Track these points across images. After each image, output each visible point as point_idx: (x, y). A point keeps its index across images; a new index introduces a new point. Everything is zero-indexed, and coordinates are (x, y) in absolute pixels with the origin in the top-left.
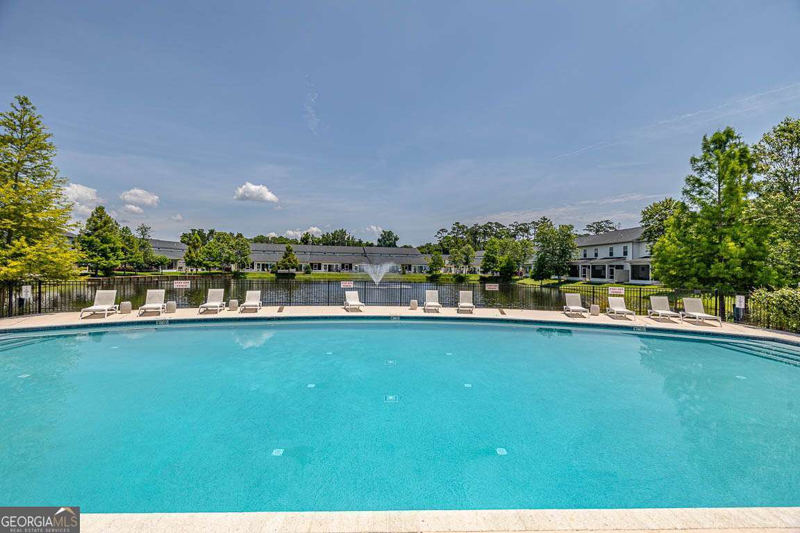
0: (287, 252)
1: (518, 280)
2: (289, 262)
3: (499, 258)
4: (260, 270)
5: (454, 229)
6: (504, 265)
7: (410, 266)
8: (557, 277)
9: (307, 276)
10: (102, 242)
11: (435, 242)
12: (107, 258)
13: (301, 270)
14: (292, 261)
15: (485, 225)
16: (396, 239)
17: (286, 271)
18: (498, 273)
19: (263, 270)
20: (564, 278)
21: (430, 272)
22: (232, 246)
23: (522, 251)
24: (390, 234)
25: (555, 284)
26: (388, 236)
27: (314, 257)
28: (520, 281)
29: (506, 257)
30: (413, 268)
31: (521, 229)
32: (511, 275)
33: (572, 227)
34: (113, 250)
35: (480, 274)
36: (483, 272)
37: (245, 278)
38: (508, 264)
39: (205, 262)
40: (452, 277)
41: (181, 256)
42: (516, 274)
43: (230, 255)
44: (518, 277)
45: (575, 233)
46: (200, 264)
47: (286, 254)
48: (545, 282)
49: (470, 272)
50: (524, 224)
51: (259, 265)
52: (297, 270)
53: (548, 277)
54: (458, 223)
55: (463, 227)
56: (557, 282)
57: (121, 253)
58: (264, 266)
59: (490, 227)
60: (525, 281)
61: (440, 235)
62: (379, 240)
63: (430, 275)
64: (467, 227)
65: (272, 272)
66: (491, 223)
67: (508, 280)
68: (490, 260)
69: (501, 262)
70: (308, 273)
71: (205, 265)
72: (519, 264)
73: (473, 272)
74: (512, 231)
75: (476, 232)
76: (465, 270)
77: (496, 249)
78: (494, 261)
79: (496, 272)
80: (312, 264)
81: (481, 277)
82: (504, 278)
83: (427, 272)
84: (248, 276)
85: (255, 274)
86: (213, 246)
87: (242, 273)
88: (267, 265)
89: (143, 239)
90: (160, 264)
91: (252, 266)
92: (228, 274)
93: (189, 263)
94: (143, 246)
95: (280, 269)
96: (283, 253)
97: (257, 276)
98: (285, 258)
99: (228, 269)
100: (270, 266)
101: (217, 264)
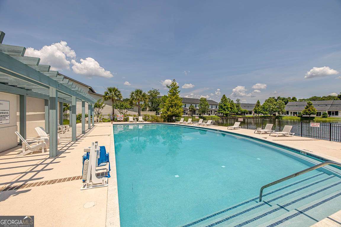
0: (308, 105)
4: (292, 115)
10: (224, 106)
12: (225, 111)
13: (320, 115)
14: (311, 110)
17: (308, 116)
19: (294, 115)
22: (275, 104)
34: (227, 108)
37: (281, 119)
39: (261, 112)
41: (252, 109)
43: (273, 108)
46: (259, 112)
47: (307, 107)
52: (317, 115)
57: (230, 109)
58: (295, 113)
65: (299, 116)
70: (325, 117)
80: (330, 112)
84: (283, 118)
85: (288, 117)
86: (265, 105)
87: (281, 117)
88: (296, 113)
89: (238, 104)
90: (244, 113)
91: (288, 113)
92: (274, 117)
93: (256, 112)
94: (238, 106)
95: (304, 114)
96: (305, 106)
97: (289, 118)
98: (306, 109)
99: (275, 115)
100: (297, 113)
101: (267, 112)
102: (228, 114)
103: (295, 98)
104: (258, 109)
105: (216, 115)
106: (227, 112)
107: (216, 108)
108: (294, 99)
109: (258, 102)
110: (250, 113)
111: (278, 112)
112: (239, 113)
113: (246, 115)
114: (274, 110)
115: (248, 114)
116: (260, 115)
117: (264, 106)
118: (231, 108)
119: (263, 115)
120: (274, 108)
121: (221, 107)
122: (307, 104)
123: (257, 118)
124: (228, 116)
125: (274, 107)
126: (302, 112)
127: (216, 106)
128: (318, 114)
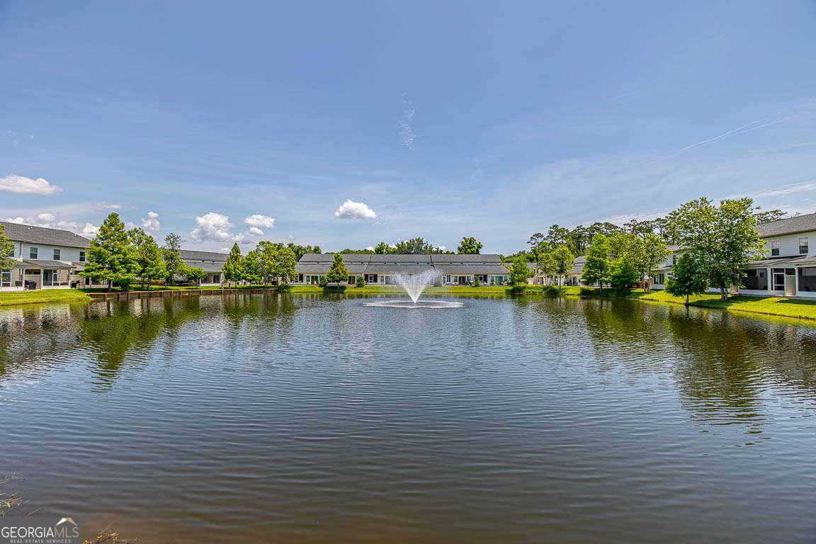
0: (335, 262)
1: (642, 294)
2: (337, 273)
3: (610, 262)
4: (310, 283)
5: (551, 233)
6: (618, 272)
7: (485, 277)
8: (719, 290)
9: (359, 290)
10: (111, 253)
11: (528, 249)
13: (354, 283)
14: (340, 272)
15: (592, 227)
16: (479, 247)
17: (336, 284)
18: (609, 285)
19: (313, 283)
20: (732, 291)
21: (512, 284)
22: (274, 257)
23: (648, 251)
24: (472, 241)
25: (713, 301)
26: (470, 243)
27: (372, 267)
28: (646, 296)
29: (621, 261)
30: (489, 279)
31: (640, 229)
32: (630, 286)
33: (749, 202)
35: (582, 286)
36: (587, 283)
37: (289, 292)
38: (624, 271)
39: (243, 275)
40: (541, 291)
42: (638, 285)
43: (271, 267)
44: (641, 290)
45: (755, 212)
46: (238, 277)
47: (334, 265)
48: (694, 298)
49: (568, 284)
50: (645, 223)
51: (308, 277)
52: (350, 283)
53: (701, 290)
54: (556, 226)
55: (563, 230)
56: (719, 297)
57: (137, 266)
59: (598, 229)
60: (654, 295)
61: (533, 242)
62: (459, 248)
63: (510, 288)
64: (567, 230)
65: (321, 286)
66: (599, 224)
67: (625, 294)
68: (596, 266)
69: (613, 269)
70: (360, 285)
71: (244, 278)
72: (643, 271)
73: (571, 283)
74: (629, 232)
75: (580, 237)
76: (562, 280)
77: (604, 250)
78: (602, 267)
79: (606, 282)
80: (366, 276)
81: (582, 289)
82: (619, 291)
83: (509, 284)
84: (292, 290)
85: (301, 287)
86: (253, 257)
87: (288, 287)
88: (317, 277)
89: (173, 250)
90: (195, 278)
91: (301, 278)
92: (273, 287)
93: (228, 276)
94: (172, 258)
95: (329, 281)
96: (332, 264)
97: (303, 290)
98: (333, 269)
99: (275, 283)
100: (319, 278)
101: (255, 277)
102: (129, 281)
103: (318, 247)
104: (235, 268)
105: (74, 285)
106: (122, 275)
107: (82, 259)
108: (317, 250)
109: (236, 249)
110: (216, 279)
111: (281, 276)
112: (176, 277)
113: (202, 285)
114: (273, 271)
115: (210, 282)
116: (241, 284)
117: (249, 259)
118: (142, 262)
119: (248, 284)
120: (274, 266)
121: (99, 258)
122: (334, 260)
123: (231, 292)
124: (130, 288)
125: (272, 263)
126: (325, 276)
127: (82, 254)
128: (351, 280)
